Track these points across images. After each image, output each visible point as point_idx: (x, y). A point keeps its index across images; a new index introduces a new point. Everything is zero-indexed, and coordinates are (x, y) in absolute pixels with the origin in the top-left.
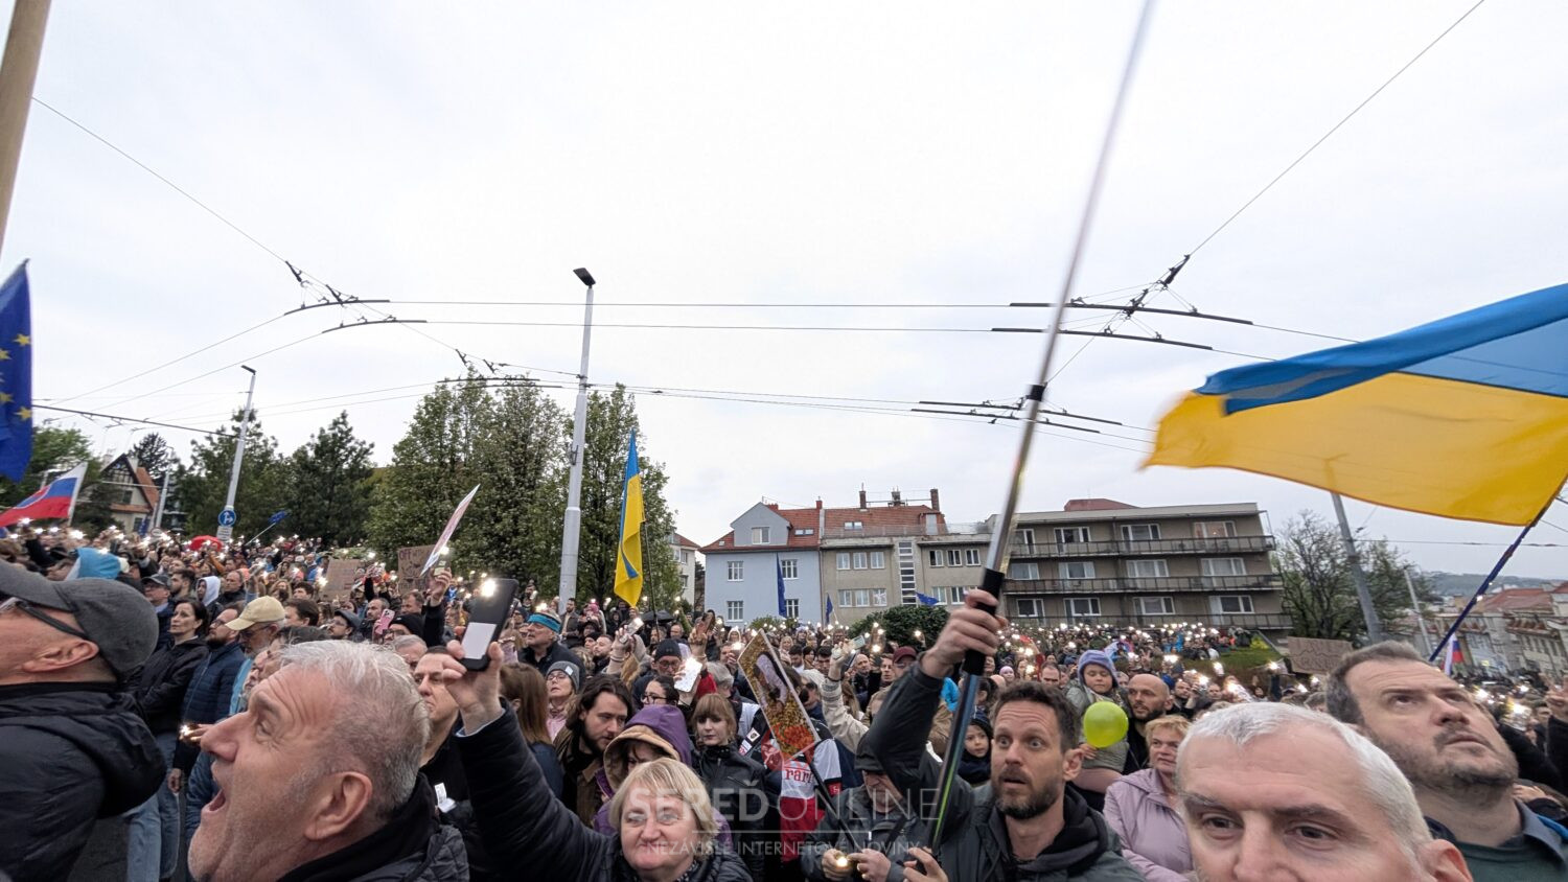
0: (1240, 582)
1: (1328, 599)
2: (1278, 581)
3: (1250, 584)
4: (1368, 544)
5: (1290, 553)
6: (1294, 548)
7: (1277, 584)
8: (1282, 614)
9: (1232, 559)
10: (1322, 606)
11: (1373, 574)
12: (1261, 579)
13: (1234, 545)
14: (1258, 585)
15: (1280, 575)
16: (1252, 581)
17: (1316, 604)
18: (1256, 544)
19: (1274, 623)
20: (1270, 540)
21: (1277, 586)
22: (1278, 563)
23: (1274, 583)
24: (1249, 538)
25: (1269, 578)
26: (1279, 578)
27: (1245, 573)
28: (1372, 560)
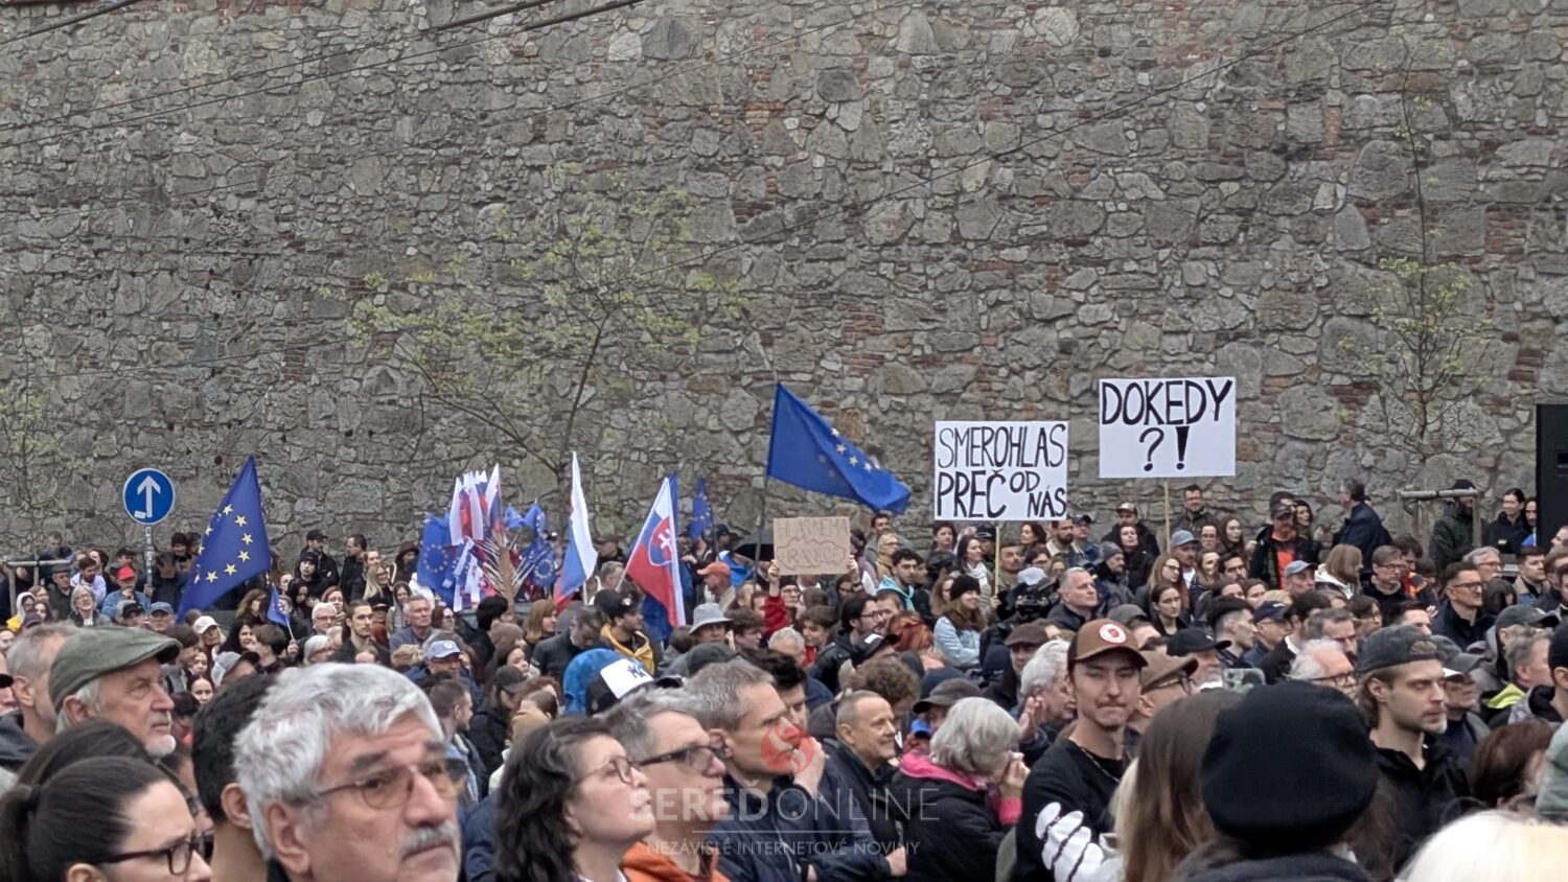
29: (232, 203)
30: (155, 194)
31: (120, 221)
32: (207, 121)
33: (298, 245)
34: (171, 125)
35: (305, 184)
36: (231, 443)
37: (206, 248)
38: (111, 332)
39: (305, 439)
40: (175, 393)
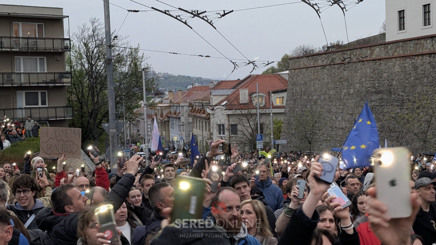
0: (42, 78)
1: (98, 94)
2: (68, 78)
3: (48, 80)
4: (128, 50)
5: (80, 54)
6: (83, 49)
7: (67, 81)
8: (67, 107)
9: (38, 58)
10: (93, 100)
11: (127, 73)
12: (57, 76)
13: (42, 45)
14: (54, 82)
15: (71, 73)
16: (50, 77)
17: (90, 98)
18: (58, 45)
19: (61, 114)
20: (68, 42)
21: (66, 83)
22: (71, 62)
23: (65, 80)
24: (53, 39)
25: (62, 75)
26: (69, 75)
27: (46, 71)
28: (128, 63)
29: (400, 93)
30: (390, 92)
31: (385, 97)
32: (398, 79)
33: (409, 101)
34: (393, 80)
35: (411, 90)
36: (399, 135)
37: (397, 101)
38: (384, 116)
39: (409, 135)
40: (392, 126)
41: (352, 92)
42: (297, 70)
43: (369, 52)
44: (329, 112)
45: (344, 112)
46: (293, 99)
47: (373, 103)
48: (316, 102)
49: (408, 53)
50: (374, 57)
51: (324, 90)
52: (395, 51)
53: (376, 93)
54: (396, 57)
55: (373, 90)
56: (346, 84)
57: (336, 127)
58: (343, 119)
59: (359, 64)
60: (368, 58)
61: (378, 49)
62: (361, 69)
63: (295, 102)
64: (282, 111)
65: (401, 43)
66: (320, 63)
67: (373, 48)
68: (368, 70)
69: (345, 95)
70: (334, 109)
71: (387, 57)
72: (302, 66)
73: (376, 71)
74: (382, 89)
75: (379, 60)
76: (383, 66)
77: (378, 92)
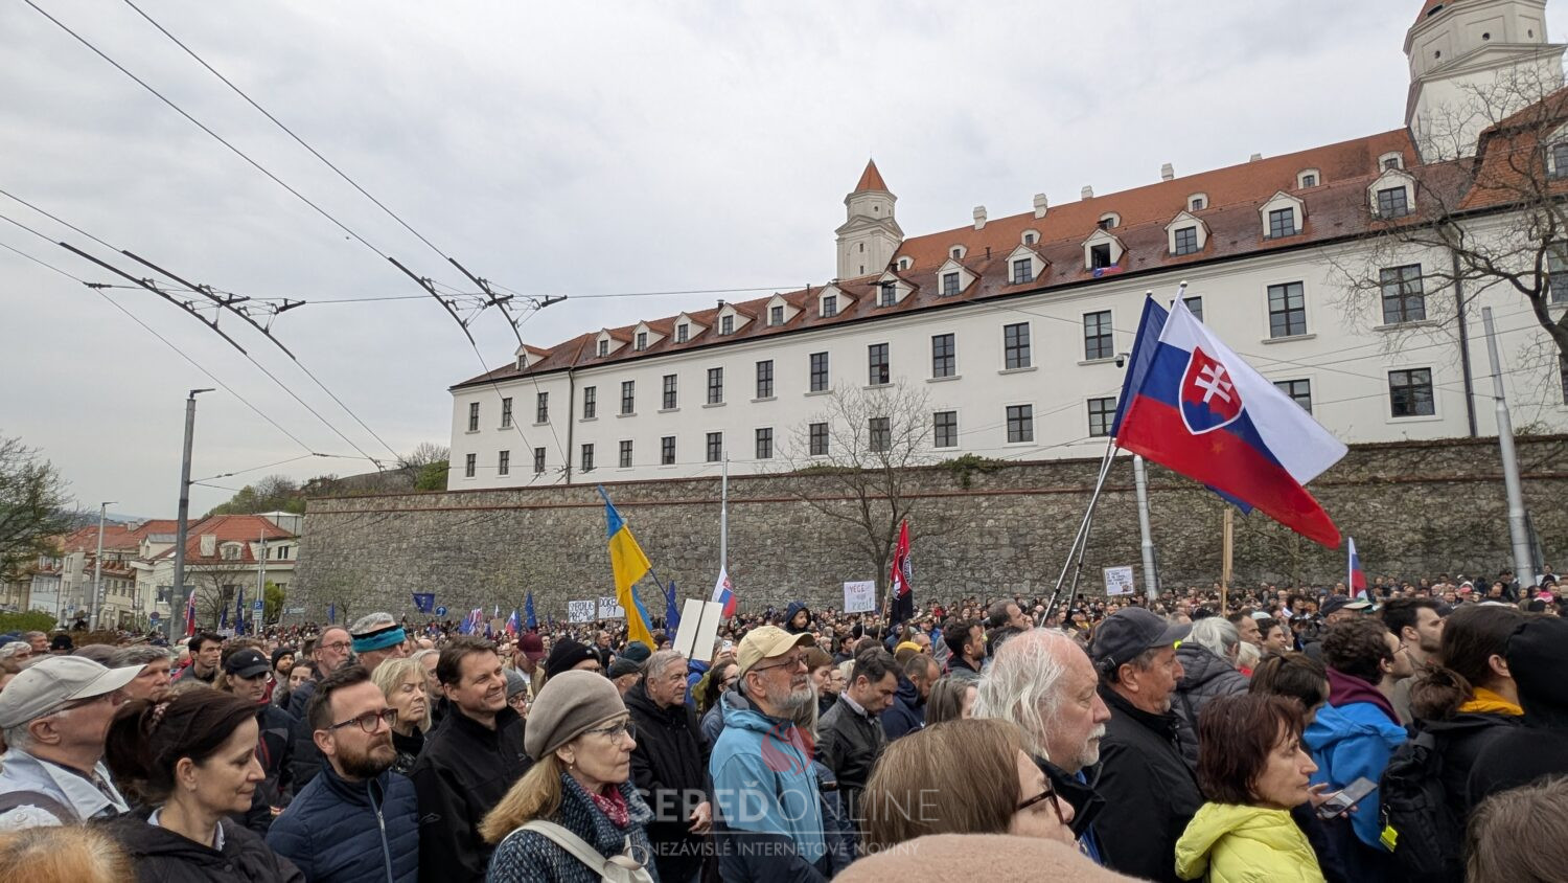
30: (460, 548)
31: (453, 554)
32: (471, 534)
33: (485, 560)
34: (464, 535)
35: (488, 547)
37: (468, 560)
41: (404, 546)
42: (319, 515)
43: (434, 500)
44: (368, 571)
45: (391, 571)
46: (310, 553)
47: (435, 562)
48: (346, 559)
49: (484, 505)
50: (440, 506)
51: (362, 543)
52: (470, 501)
53: (440, 549)
54: (470, 509)
55: (436, 545)
56: (396, 536)
57: (376, 591)
58: (388, 580)
59: (418, 513)
60: (432, 507)
61: (446, 497)
62: (421, 519)
63: (311, 559)
64: (290, 567)
65: (479, 494)
66: (358, 507)
67: (439, 496)
68: (431, 521)
69: (393, 550)
70: (374, 567)
71: (459, 506)
72: (328, 510)
73: (442, 524)
74: (449, 545)
75: (448, 510)
76: (452, 517)
77: (442, 549)
